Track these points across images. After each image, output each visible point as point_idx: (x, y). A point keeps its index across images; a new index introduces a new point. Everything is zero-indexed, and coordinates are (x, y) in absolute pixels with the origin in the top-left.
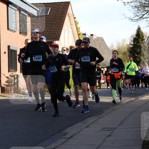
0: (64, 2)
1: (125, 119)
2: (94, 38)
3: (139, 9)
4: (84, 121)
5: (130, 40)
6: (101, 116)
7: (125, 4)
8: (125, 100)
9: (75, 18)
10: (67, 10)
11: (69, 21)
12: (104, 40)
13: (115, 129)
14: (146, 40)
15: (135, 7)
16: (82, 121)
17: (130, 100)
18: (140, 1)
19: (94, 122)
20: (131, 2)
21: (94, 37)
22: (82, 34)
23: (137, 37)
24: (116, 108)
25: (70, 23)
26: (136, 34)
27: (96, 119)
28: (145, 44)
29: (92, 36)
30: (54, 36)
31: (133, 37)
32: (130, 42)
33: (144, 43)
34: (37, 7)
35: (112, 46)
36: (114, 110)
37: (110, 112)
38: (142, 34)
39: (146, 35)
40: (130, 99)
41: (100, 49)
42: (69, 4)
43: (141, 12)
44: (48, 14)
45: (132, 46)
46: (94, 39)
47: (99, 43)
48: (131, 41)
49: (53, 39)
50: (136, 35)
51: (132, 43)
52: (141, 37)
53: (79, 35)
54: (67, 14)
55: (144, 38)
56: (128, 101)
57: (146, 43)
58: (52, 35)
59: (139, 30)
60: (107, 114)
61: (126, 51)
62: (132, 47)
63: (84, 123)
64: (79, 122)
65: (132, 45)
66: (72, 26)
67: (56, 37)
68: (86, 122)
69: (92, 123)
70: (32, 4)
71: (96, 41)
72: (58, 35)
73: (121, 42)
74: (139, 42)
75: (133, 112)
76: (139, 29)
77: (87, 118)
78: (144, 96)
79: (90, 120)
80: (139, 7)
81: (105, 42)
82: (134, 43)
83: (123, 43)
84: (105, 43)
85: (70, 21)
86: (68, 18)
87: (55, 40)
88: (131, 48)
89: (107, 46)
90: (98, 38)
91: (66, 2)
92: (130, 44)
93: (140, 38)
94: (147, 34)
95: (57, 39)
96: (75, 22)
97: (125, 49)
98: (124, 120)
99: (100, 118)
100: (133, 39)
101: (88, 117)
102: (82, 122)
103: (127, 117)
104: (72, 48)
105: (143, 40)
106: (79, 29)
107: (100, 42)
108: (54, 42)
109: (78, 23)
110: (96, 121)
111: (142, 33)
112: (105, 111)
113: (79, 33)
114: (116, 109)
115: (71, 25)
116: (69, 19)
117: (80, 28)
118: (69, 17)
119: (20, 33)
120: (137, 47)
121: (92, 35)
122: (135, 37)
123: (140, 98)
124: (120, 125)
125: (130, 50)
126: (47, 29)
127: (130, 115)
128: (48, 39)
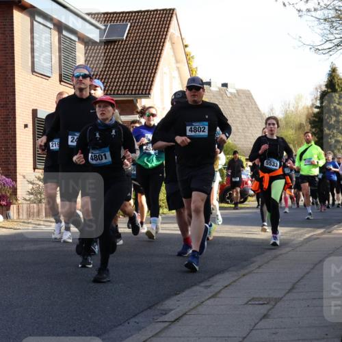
0: (160, 10)
1: (302, 278)
2: (231, 93)
3: (334, 24)
4: (208, 284)
5: (313, 97)
6: (246, 271)
7: (301, 13)
8: (301, 235)
9: (186, 46)
10: (168, 28)
11: (172, 54)
12: (252, 96)
13: (278, 300)
15: (325, 20)
16: (202, 281)
17: (312, 234)
18: (337, 8)
19: (230, 285)
20: (315, 10)
21: (231, 90)
23: (329, 90)
25: (174, 59)
26: (325, 83)
27: (236, 278)
29: (225, 88)
30: (139, 87)
31: (319, 90)
32: (312, 100)
34: (99, 21)
36: (276, 257)
37: (267, 263)
40: (313, 231)
41: (245, 117)
42: (172, 14)
43: (337, 32)
44: (125, 38)
45: (316, 110)
46: (229, 95)
47: (240, 102)
48: (316, 99)
49: (135, 94)
50: (327, 86)
51: (318, 104)
52: (337, 90)
54: (168, 37)
56: (307, 236)
58: (134, 86)
59: (334, 74)
60: (259, 267)
61: (303, 120)
62: (318, 113)
63: (207, 287)
64: (195, 285)
65: (317, 107)
66: (178, 65)
67: (143, 90)
68: (210, 286)
69: (226, 286)
70: (88, 14)
71: (234, 99)
72: (147, 86)
73: (293, 102)
76: (334, 70)
77: (213, 276)
79: (220, 281)
80: (334, 20)
81: (255, 102)
82: (322, 103)
83: (298, 103)
84: (256, 104)
85: (174, 52)
86: (170, 46)
87: (141, 98)
88: (314, 114)
89: (259, 110)
91: (166, 10)
92: (313, 105)
93: (334, 90)
95: (145, 94)
96: (187, 55)
97: (300, 117)
98: (298, 281)
99: (244, 275)
100: (319, 94)
101: (216, 274)
102: (202, 284)
103: (308, 273)
107: (244, 100)
108: (139, 100)
109: (193, 57)
110: (234, 282)
111: (341, 79)
112: (254, 259)
114: (281, 254)
115: (177, 62)
116: (173, 49)
117: (197, 68)
118: (173, 43)
119: (61, 81)
121: (225, 85)
122: (324, 88)
123: (335, 229)
124: (290, 291)
125: (312, 119)
126: (123, 72)
127: (312, 269)
128: (124, 94)
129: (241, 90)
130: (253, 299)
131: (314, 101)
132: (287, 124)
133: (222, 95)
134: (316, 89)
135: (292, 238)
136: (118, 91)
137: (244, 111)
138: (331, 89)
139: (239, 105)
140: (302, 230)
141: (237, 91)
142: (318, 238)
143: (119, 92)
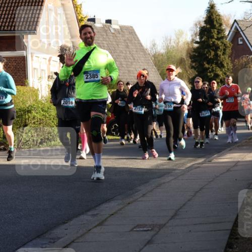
1: (184, 205)
2: (114, 29)
4: (95, 212)
5: (192, 33)
6: (131, 199)
8: (183, 164)
12: (135, 33)
13: (161, 226)
14: (227, 33)
16: (89, 210)
17: (192, 164)
19: (115, 213)
21: (114, 26)
22: (87, 19)
23: (208, 26)
24: (163, 181)
26: (204, 19)
27: (120, 207)
28: (225, 39)
29: (109, 24)
31: (199, 26)
32: (192, 36)
33: (222, 38)
35: (154, 45)
36: (159, 185)
37: (151, 191)
38: (219, 19)
39: (228, 21)
40: (193, 161)
41: (128, 52)
45: (196, 45)
46: (113, 31)
47: (124, 38)
48: (196, 34)
50: (206, 22)
51: (198, 39)
52: (215, 26)
53: (80, 21)
55: (224, 27)
56: (189, 165)
57: (228, 39)
59: (212, 10)
60: (144, 195)
61: (184, 55)
62: (198, 48)
63: (94, 215)
64: (83, 213)
65: (197, 42)
68: (97, 214)
69: (112, 215)
71: (118, 35)
73: (174, 37)
74: (212, 37)
75: (201, 189)
76: (212, 7)
77: (100, 204)
78: (224, 154)
81: (138, 38)
82: (201, 38)
83: (178, 39)
84: (139, 40)
87: (27, 34)
88: (194, 49)
89: (142, 46)
90: (121, 27)
92: (193, 40)
93: (213, 26)
94: (230, 18)
97: (181, 52)
98: (181, 208)
99: (129, 203)
100: (198, 29)
101: (103, 203)
102: (90, 213)
103: (189, 200)
104: (66, 50)
105: (220, 31)
106: (79, 9)
107: (127, 36)
108: (25, 36)
110: (120, 210)
111: (219, 15)
112: (139, 188)
113: (80, 18)
114: (164, 183)
117: (81, 5)
120: (209, 46)
121: (109, 21)
122: (203, 24)
123: (215, 158)
124: (172, 217)
125: (192, 54)
126: (8, 9)
127: (194, 196)
128: (10, 30)
129: (124, 27)
130: (138, 226)
131: (194, 36)
132: (168, 58)
133: (106, 31)
134: (196, 25)
135: (175, 168)
136: (4, 26)
137: (127, 47)
138: (210, 25)
139: (122, 41)
140: (184, 160)
141: (120, 27)
142: (199, 167)
143: (6, 28)
